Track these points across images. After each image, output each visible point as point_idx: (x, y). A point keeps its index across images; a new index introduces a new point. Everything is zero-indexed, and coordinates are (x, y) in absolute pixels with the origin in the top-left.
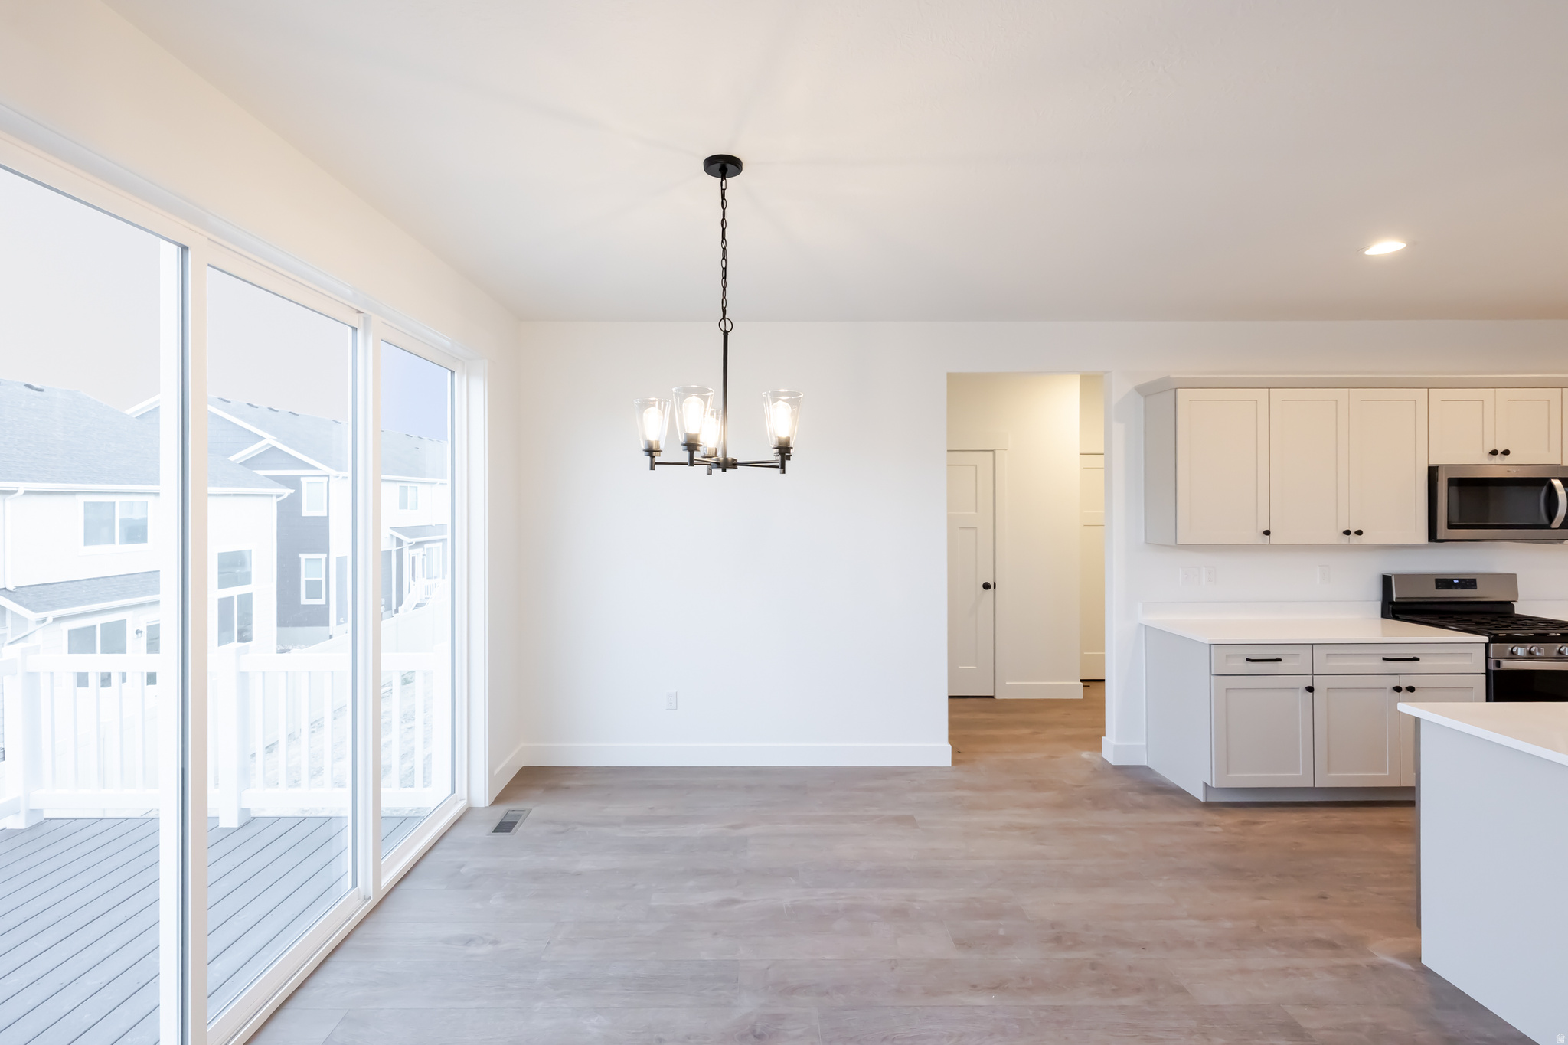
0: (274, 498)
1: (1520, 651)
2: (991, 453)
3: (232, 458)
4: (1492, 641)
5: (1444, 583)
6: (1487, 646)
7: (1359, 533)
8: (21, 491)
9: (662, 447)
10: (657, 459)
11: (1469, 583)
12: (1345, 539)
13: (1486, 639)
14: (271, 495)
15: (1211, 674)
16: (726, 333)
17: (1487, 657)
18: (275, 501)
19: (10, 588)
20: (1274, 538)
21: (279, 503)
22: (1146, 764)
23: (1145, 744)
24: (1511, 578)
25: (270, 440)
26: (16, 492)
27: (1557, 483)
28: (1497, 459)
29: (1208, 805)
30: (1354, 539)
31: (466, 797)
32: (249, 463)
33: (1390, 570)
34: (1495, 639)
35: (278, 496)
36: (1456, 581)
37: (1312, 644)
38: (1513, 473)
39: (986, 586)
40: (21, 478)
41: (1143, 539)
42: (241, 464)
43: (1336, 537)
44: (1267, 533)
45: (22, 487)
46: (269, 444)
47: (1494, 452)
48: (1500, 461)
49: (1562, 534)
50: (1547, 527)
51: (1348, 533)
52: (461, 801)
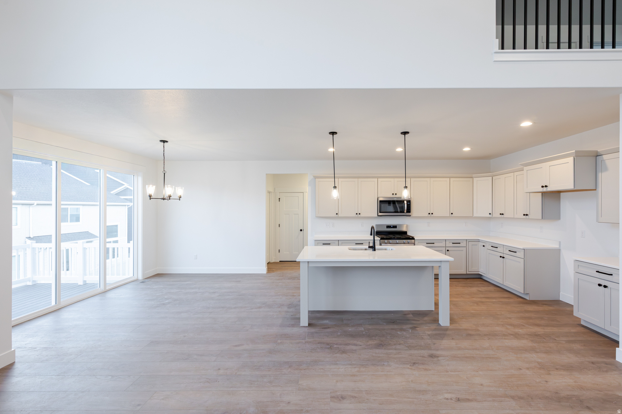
0: (127, 206)
2: (302, 193)
3: (112, 192)
4: (381, 239)
5: (388, 227)
8: (35, 204)
9: (152, 195)
10: (151, 198)
11: (395, 227)
12: (357, 216)
13: (379, 239)
14: (126, 205)
16: (164, 174)
17: (380, 243)
18: (127, 207)
19: (32, 237)
20: (340, 215)
21: (128, 208)
25: (126, 185)
26: (34, 204)
30: (359, 216)
31: (136, 277)
32: (118, 194)
35: (128, 206)
36: (392, 226)
37: (338, 240)
39: (301, 230)
40: (36, 200)
41: (315, 216)
42: (115, 194)
43: (355, 215)
44: (337, 214)
45: (36, 202)
46: (126, 187)
47: (393, 194)
48: (395, 196)
49: (408, 214)
50: (404, 212)
51: (357, 214)
52: (135, 278)
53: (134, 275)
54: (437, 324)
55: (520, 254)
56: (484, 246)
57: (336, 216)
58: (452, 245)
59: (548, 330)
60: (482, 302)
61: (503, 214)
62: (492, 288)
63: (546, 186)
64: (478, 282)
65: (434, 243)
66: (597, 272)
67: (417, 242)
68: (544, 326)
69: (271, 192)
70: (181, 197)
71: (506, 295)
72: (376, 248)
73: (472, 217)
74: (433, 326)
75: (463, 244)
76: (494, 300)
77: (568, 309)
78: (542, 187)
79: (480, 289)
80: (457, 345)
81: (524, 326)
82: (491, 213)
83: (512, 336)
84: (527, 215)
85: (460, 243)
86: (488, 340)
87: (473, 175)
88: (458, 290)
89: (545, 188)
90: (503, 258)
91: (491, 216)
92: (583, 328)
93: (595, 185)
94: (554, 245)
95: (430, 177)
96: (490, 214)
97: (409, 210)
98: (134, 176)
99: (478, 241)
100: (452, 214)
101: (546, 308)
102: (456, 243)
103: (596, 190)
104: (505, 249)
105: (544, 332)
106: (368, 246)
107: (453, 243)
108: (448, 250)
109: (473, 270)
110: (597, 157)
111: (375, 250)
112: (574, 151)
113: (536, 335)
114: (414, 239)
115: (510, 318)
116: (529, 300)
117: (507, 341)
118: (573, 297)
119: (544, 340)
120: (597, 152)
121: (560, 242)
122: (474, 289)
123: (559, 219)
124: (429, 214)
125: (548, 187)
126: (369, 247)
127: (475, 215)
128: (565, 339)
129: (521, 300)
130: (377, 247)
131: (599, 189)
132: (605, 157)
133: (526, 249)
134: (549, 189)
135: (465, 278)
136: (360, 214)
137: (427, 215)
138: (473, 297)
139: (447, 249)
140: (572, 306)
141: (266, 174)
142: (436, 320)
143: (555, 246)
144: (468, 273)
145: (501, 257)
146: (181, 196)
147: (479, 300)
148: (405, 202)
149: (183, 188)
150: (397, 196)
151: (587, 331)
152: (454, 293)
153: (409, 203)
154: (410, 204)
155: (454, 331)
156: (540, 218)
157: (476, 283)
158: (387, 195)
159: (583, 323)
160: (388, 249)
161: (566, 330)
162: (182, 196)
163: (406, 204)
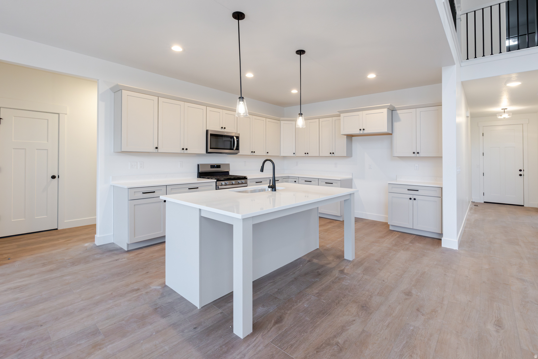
1: (223, 183)
2: (57, 115)
4: (217, 181)
5: (212, 166)
6: (216, 182)
7: (187, 149)
11: (218, 166)
12: (183, 151)
13: (216, 180)
15: (128, 200)
17: (216, 186)
20: (160, 150)
22: (113, 242)
23: (113, 234)
24: (228, 165)
27: (235, 138)
28: (223, 130)
29: (128, 251)
30: (185, 151)
33: (199, 163)
34: (218, 180)
36: (216, 166)
37: (166, 186)
38: (226, 134)
39: (53, 177)
41: (113, 151)
43: (180, 151)
44: (157, 148)
47: (222, 128)
49: (237, 151)
50: (233, 149)
51: (183, 149)
55: (337, 185)
56: (295, 181)
61: (307, 153)
66: (408, 190)
67: (249, 182)
78: (360, 130)
82: (295, 153)
84: (333, 153)
89: (362, 131)
93: (392, 130)
95: (252, 115)
97: (238, 148)
99: (288, 177)
100: (268, 153)
103: (391, 134)
104: (320, 182)
110: (393, 111)
112: (390, 104)
114: (246, 178)
121: (352, 174)
123: (352, 156)
124: (252, 152)
125: (364, 130)
126: (269, 187)
127: (281, 155)
131: (394, 134)
132: (398, 112)
134: (365, 132)
137: (250, 153)
150: (225, 130)
154: (239, 141)
155: (366, 262)
156: (345, 155)
158: (215, 128)
163: (236, 140)
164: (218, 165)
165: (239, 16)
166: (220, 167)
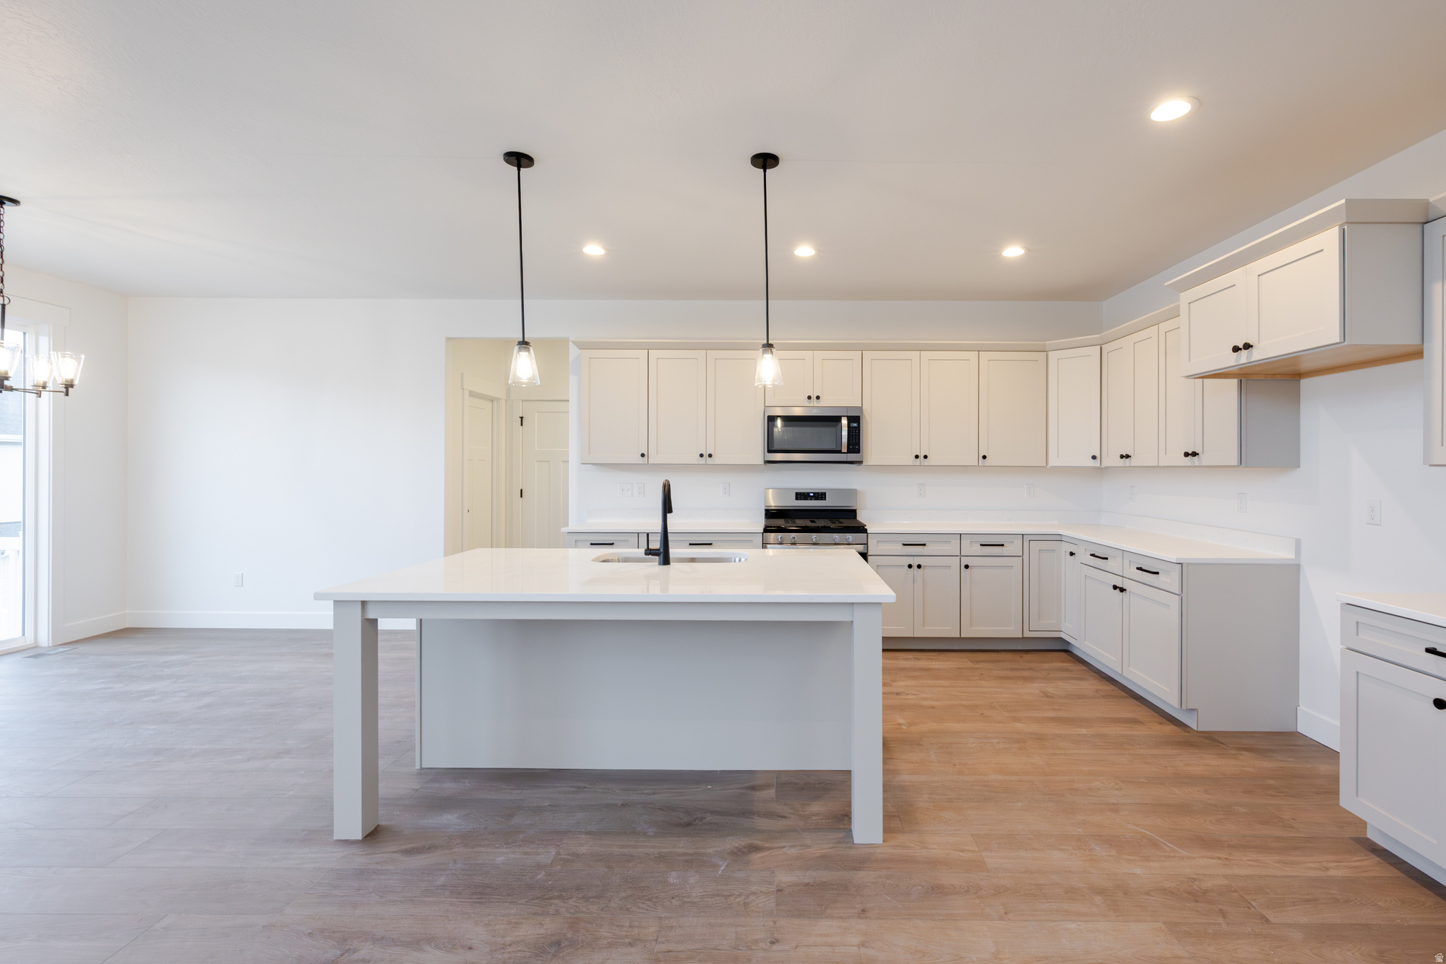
4: (767, 531)
5: (801, 496)
6: (763, 534)
12: (702, 461)
17: (763, 543)
20: (652, 459)
28: (812, 402)
30: (710, 461)
31: (32, 640)
36: (812, 494)
37: (638, 533)
43: (696, 459)
44: (643, 455)
47: (811, 397)
48: (816, 404)
49: (852, 457)
50: (840, 452)
51: (701, 455)
52: (29, 640)
53: (24, 634)
54: (841, 835)
55: (1169, 580)
56: (1072, 554)
57: (641, 461)
58: (978, 550)
59: (1246, 866)
60: (1040, 738)
61: (1128, 456)
62: (1089, 685)
63: (1247, 346)
64: (1056, 663)
65: (924, 545)
66: (1428, 650)
67: (876, 541)
68: (1230, 846)
69: (498, 399)
70: (72, 386)
71: (1128, 710)
72: (671, 556)
73: (1043, 470)
74: (819, 845)
75: (1013, 548)
76: (1084, 731)
77: (1323, 768)
78: (1236, 349)
79: (1050, 688)
80: (863, 950)
81: (1155, 845)
82: (1098, 455)
83: (1098, 899)
84: (1194, 454)
85: (1003, 545)
86: (1001, 919)
87: (1047, 342)
88: (983, 690)
89: (1244, 353)
90: (1122, 590)
91: (1096, 463)
92: (1373, 859)
93: (1420, 324)
94: (1277, 552)
95: (920, 348)
96: (1094, 457)
97: (855, 444)
98: (27, 334)
99: (1059, 538)
100: (984, 457)
101: (1250, 764)
102: (992, 544)
103: (1417, 354)
104: (1126, 563)
105: (1225, 876)
106: (642, 551)
107: (981, 545)
108: (967, 567)
109: (1041, 626)
110: (1425, 225)
111: (666, 561)
112: (1343, 201)
113: (1194, 895)
114: (864, 531)
115: (1115, 808)
116: (1197, 731)
117: (1073, 926)
118: (1338, 724)
119: (1221, 920)
120: (1426, 205)
121: (1298, 543)
122: (1032, 690)
123: (1296, 465)
124: (917, 457)
125: (1253, 350)
126: (649, 552)
127: (1053, 462)
128: (1304, 920)
129: (1169, 729)
130: (674, 552)
131: (1434, 348)
133: (1188, 564)
134: (1256, 355)
135: (1020, 648)
136: (710, 456)
137: (910, 460)
138: (1018, 720)
139: (965, 561)
140: (1334, 755)
141: (448, 339)
142: (843, 818)
143: (1284, 554)
144: (1027, 634)
145: (1115, 587)
146: (72, 381)
147: (1034, 728)
148: (844, 422)
149: (83, 356)
150: (822, 403)
151: (1391, 872)
152: (964, 702)
153: (855, 425)
154: (858, 428)
155: (884, 872)
156: (1235, 462)
157: (1046, 666)
158: (792, 400)
159: (1371, 835)
160: (737, 560)
161: (1309, 867)
162: (76, 382)
163: (847, 429)
164: (818, 493)
165: (519, 160)
166: (825, 497)
